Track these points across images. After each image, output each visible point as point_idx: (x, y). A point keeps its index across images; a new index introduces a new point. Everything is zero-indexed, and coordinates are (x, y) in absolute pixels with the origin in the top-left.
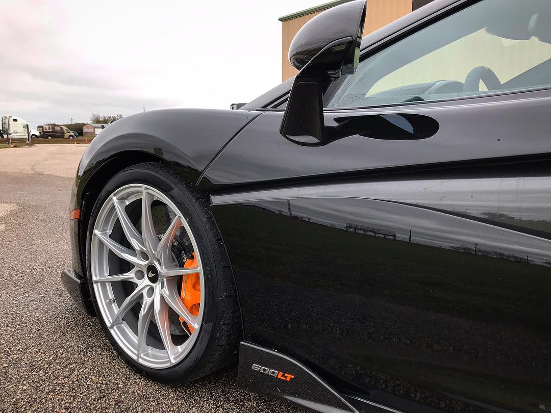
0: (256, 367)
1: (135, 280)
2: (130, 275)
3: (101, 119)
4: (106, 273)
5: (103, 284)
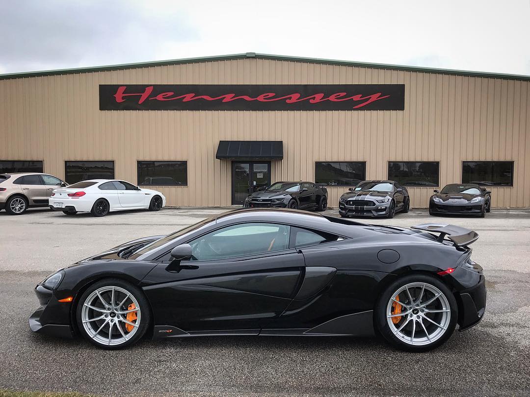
0: (161, 331)
2: (103, 317)
4: (87, 319)
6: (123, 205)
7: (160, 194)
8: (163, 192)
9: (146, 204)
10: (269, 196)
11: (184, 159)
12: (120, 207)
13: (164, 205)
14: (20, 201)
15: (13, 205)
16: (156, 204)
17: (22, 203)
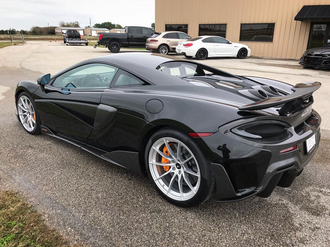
0: (43, 129)
1: (27, 115)
2: (26, 113)
3: (65, 24)
4: (22, 113)
5: (21, 115)
6: (217, 53)
7: (246, 47)
8: (249, 46)
9: (235, 54)
10: (323, 51)
11: (273, 22)
12: (216, 55)
13: (249, 55)
14: (165, 48)
15: (161, 50)
16: (242, 54)
17: (166, 49)
